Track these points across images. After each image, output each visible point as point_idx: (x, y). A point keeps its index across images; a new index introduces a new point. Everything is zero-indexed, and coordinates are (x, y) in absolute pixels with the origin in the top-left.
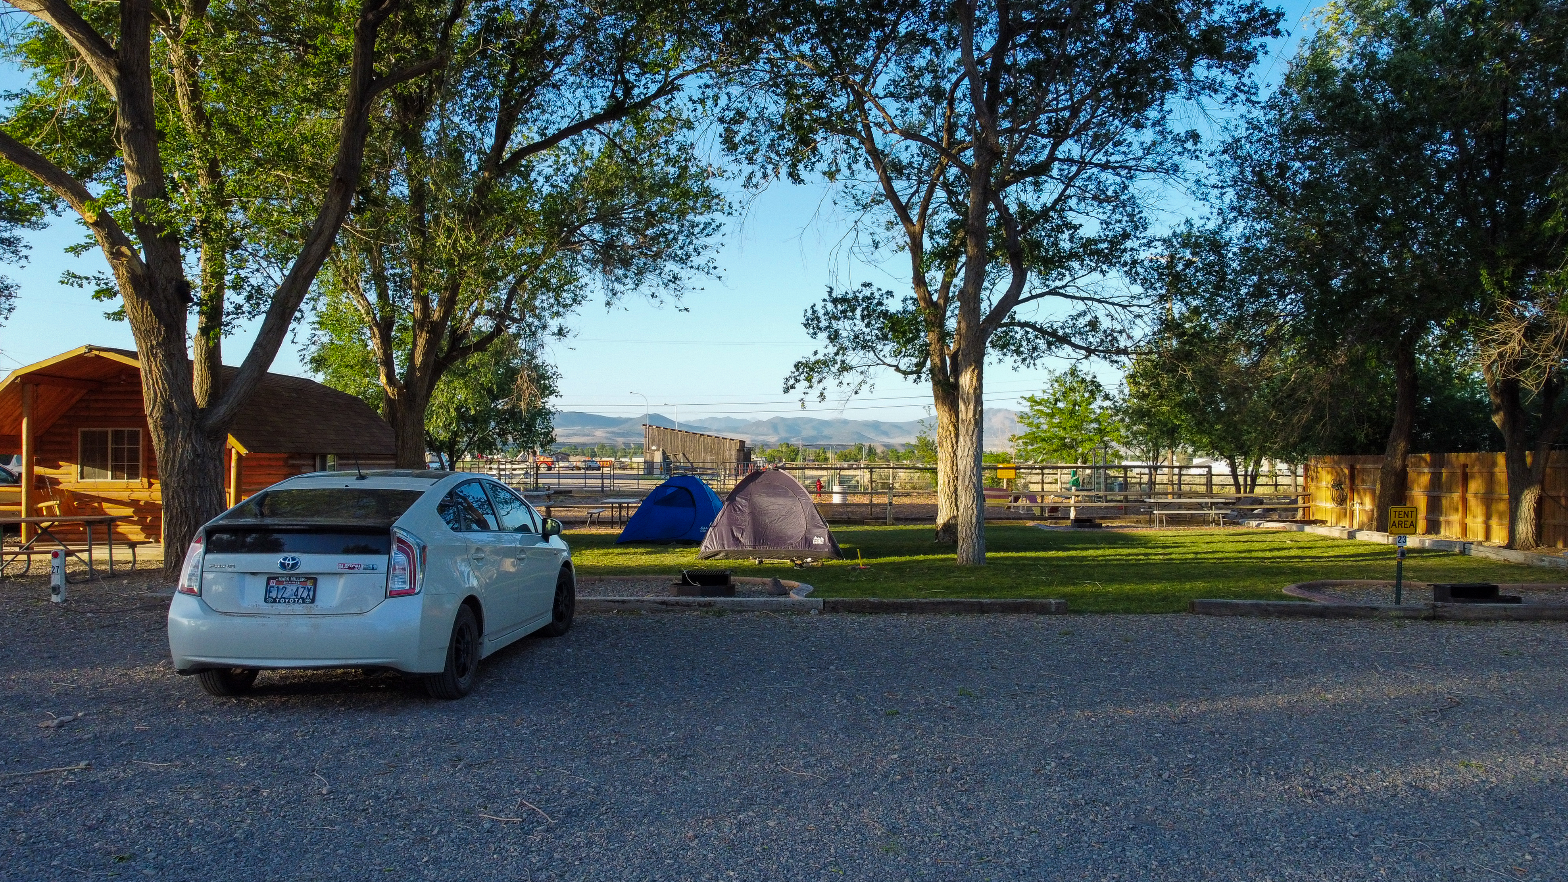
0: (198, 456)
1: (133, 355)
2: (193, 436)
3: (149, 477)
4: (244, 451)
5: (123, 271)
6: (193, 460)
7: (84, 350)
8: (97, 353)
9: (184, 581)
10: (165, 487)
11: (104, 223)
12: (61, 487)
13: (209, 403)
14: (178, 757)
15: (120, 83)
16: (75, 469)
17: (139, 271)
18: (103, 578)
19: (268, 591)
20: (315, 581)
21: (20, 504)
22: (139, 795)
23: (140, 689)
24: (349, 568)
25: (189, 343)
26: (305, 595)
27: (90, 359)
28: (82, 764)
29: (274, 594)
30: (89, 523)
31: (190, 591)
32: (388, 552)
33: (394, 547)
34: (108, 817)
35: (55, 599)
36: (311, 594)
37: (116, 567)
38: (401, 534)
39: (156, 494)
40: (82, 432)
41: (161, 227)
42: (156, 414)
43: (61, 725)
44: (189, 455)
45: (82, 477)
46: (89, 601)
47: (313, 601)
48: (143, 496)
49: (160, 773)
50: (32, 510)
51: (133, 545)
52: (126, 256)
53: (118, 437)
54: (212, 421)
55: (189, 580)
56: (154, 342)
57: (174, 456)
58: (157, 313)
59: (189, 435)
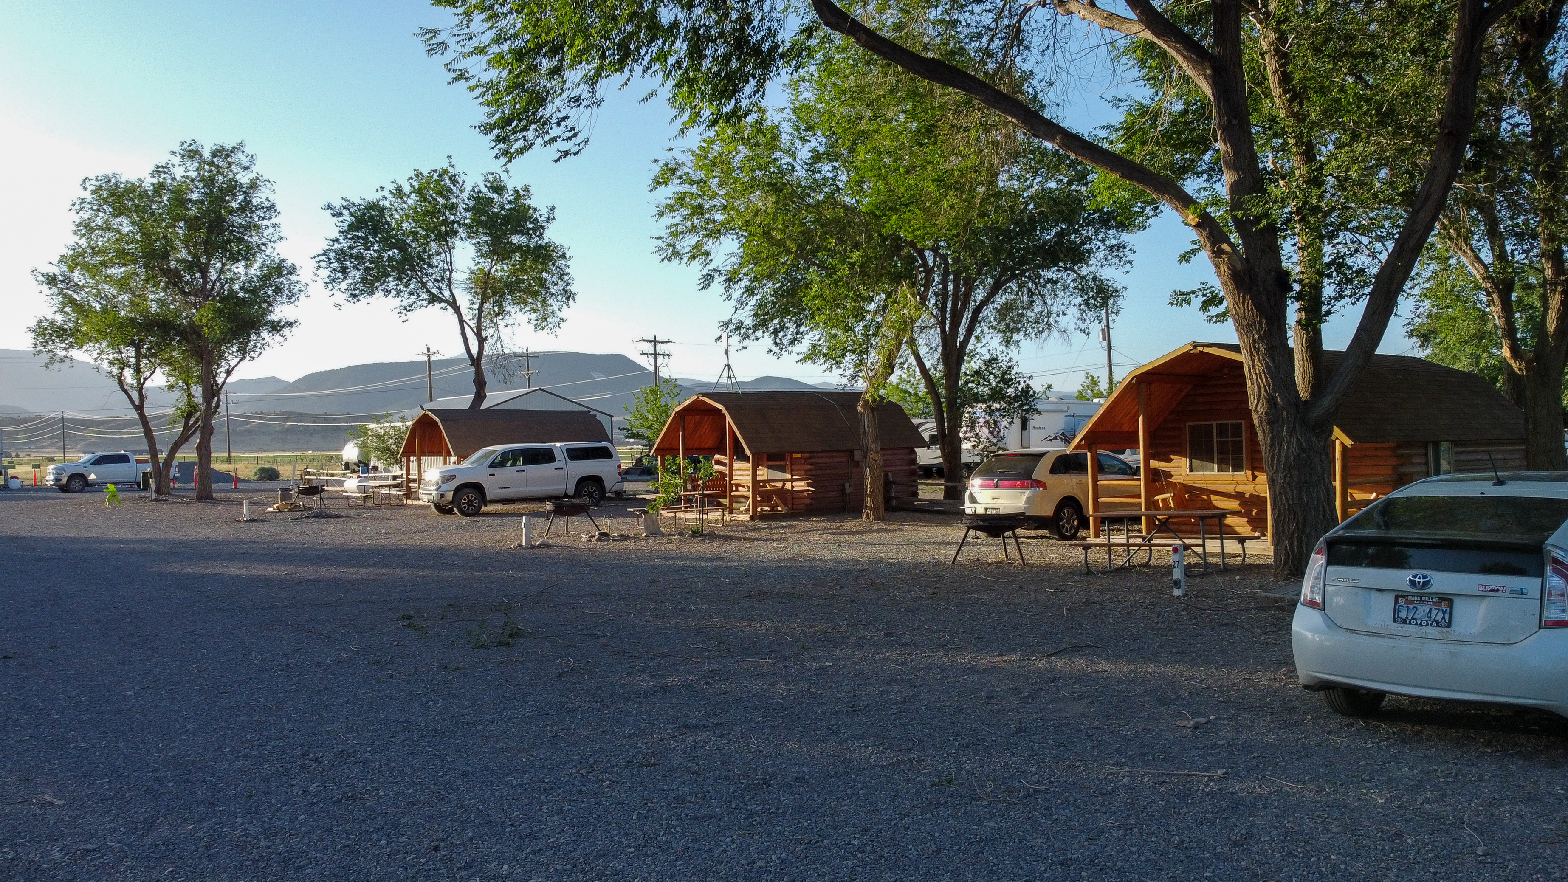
0: (1303, 451)
1: (1235, 348)
2: (1298, 430)
3: (1253, 469)
4: (1348, 442)
5: (1224, 268)
6: (1299, 455)
7: (1190, 347)
8: (1201, 349)
9: (1306, 591)
10: (1272, 482)
11: (1205, 223)
12: (1172, 480)
13: (1312, 395)
14: (1312, 780)
15: (1216, 81)
16: (1185, 462)
17: (1239, 266)
18: (1218, 572)
19: (1396, 610)
20: (1450, 602)
21: (1139, 496)
22: (1277, 816)
23: (1265, 697)
24: (1492, 590)
25: (1290, 333)
26: (1440, 617)
27: (1195, 355)
28: (1220, 772)
29: (1403, 614)
30: (1202, 518)
31: (1312, 604)
32: (1541, 574)
33: (1549, 570)
34: (1250, 835)
35: (1177, 592)
36: (1447, 616)
37: (1227, 561)
38: (1559, 554)
39: (1261, 486)
40: (1192, 428)
41: (1258, 219)
42: (1260, 410)
43: (1196, 727)
44: (1294, 450)
45: (1191, 470)
46: (1207, 597)
47: (1449, 625)
48: (1248, 488)
49: (1295, 794)
50: (1151, 504)
51: (1242, 540)
52: (1226, 253)
53: (1222, 429)
54: (1316, 413)
55: (1312, 592)
56: (1256, 336)
57: (1280, 451)
58: (1258, 306)
59: (1294, 429)
